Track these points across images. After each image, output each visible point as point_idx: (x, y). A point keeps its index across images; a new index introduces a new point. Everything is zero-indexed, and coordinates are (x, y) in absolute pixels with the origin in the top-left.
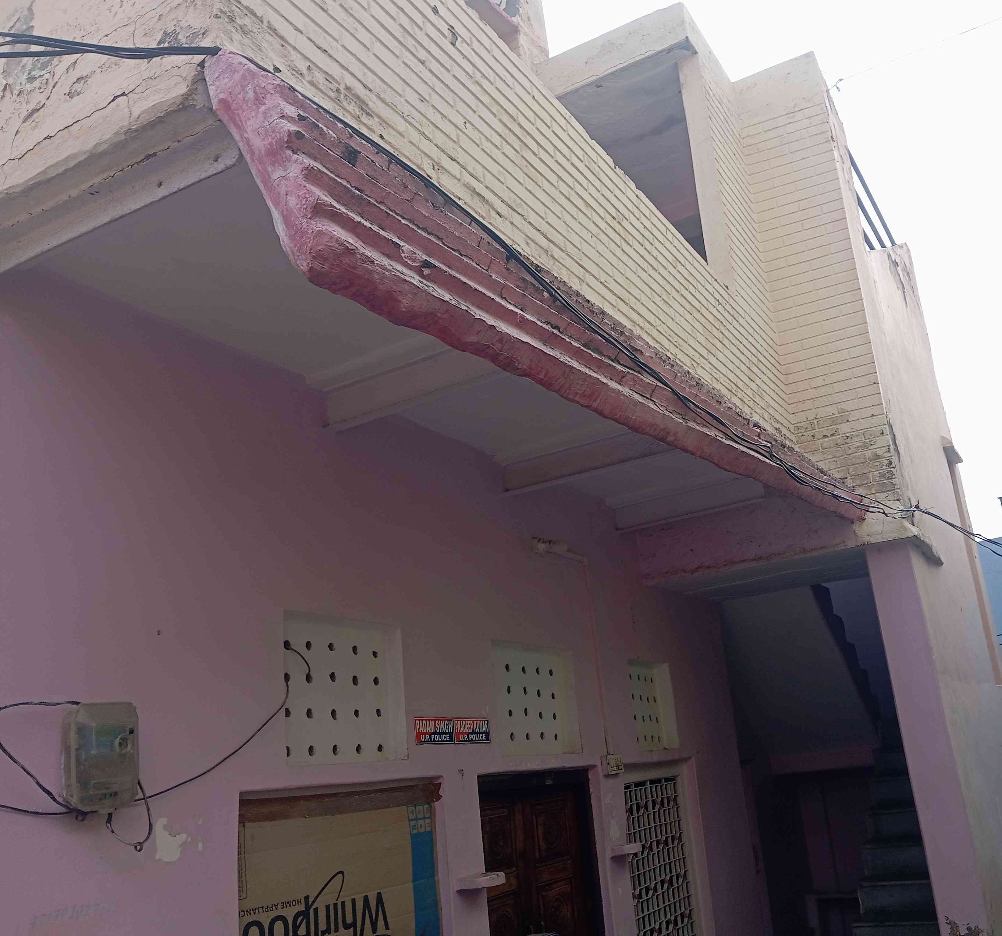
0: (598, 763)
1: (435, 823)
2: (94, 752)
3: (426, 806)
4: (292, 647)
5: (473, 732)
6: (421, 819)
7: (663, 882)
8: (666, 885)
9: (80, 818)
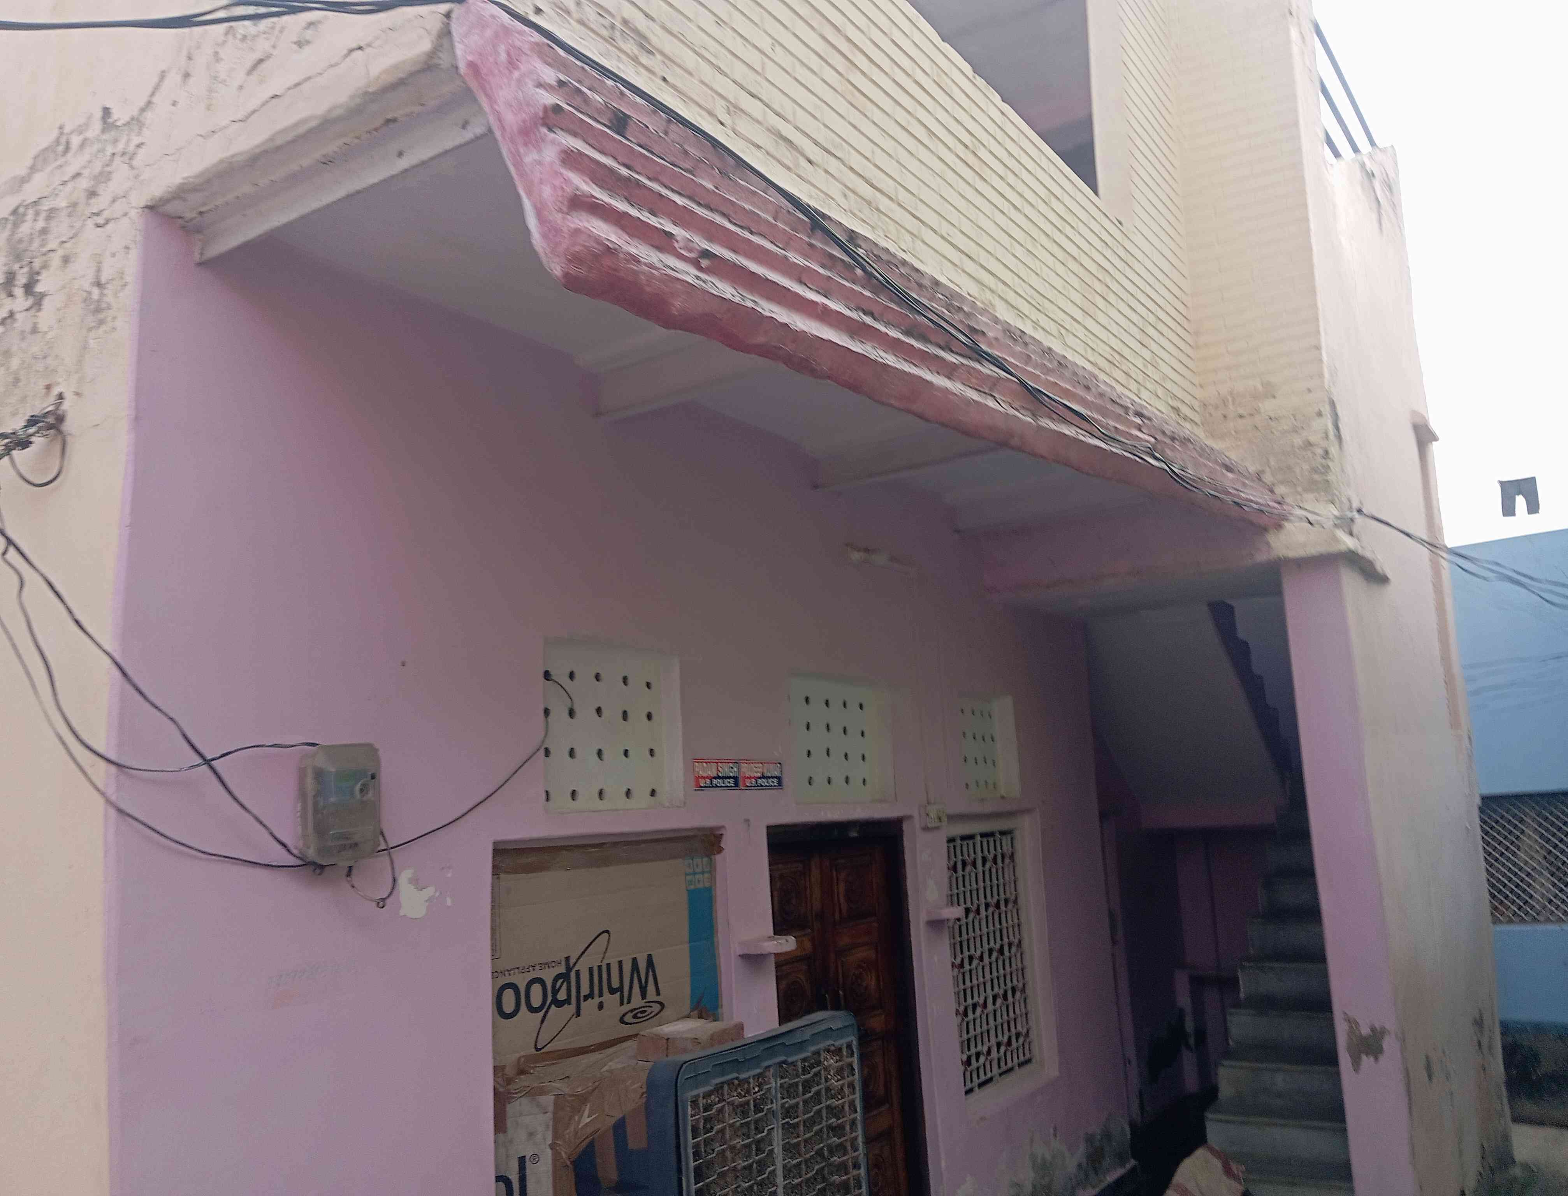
0: (915, 814)
1: (715, 878)
2: (333, 799)
3: (705, 859)
4: (553, 678)
5: (763, 777)
6: (700, 873)
7: (991, 951)
8: (995, 954)
9: (318, 871)
